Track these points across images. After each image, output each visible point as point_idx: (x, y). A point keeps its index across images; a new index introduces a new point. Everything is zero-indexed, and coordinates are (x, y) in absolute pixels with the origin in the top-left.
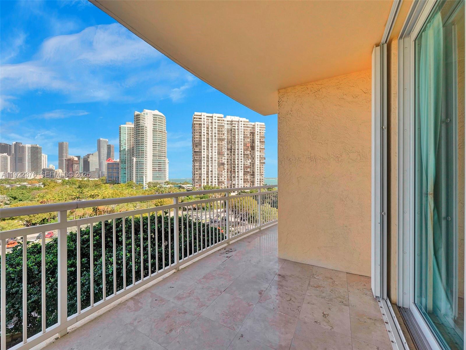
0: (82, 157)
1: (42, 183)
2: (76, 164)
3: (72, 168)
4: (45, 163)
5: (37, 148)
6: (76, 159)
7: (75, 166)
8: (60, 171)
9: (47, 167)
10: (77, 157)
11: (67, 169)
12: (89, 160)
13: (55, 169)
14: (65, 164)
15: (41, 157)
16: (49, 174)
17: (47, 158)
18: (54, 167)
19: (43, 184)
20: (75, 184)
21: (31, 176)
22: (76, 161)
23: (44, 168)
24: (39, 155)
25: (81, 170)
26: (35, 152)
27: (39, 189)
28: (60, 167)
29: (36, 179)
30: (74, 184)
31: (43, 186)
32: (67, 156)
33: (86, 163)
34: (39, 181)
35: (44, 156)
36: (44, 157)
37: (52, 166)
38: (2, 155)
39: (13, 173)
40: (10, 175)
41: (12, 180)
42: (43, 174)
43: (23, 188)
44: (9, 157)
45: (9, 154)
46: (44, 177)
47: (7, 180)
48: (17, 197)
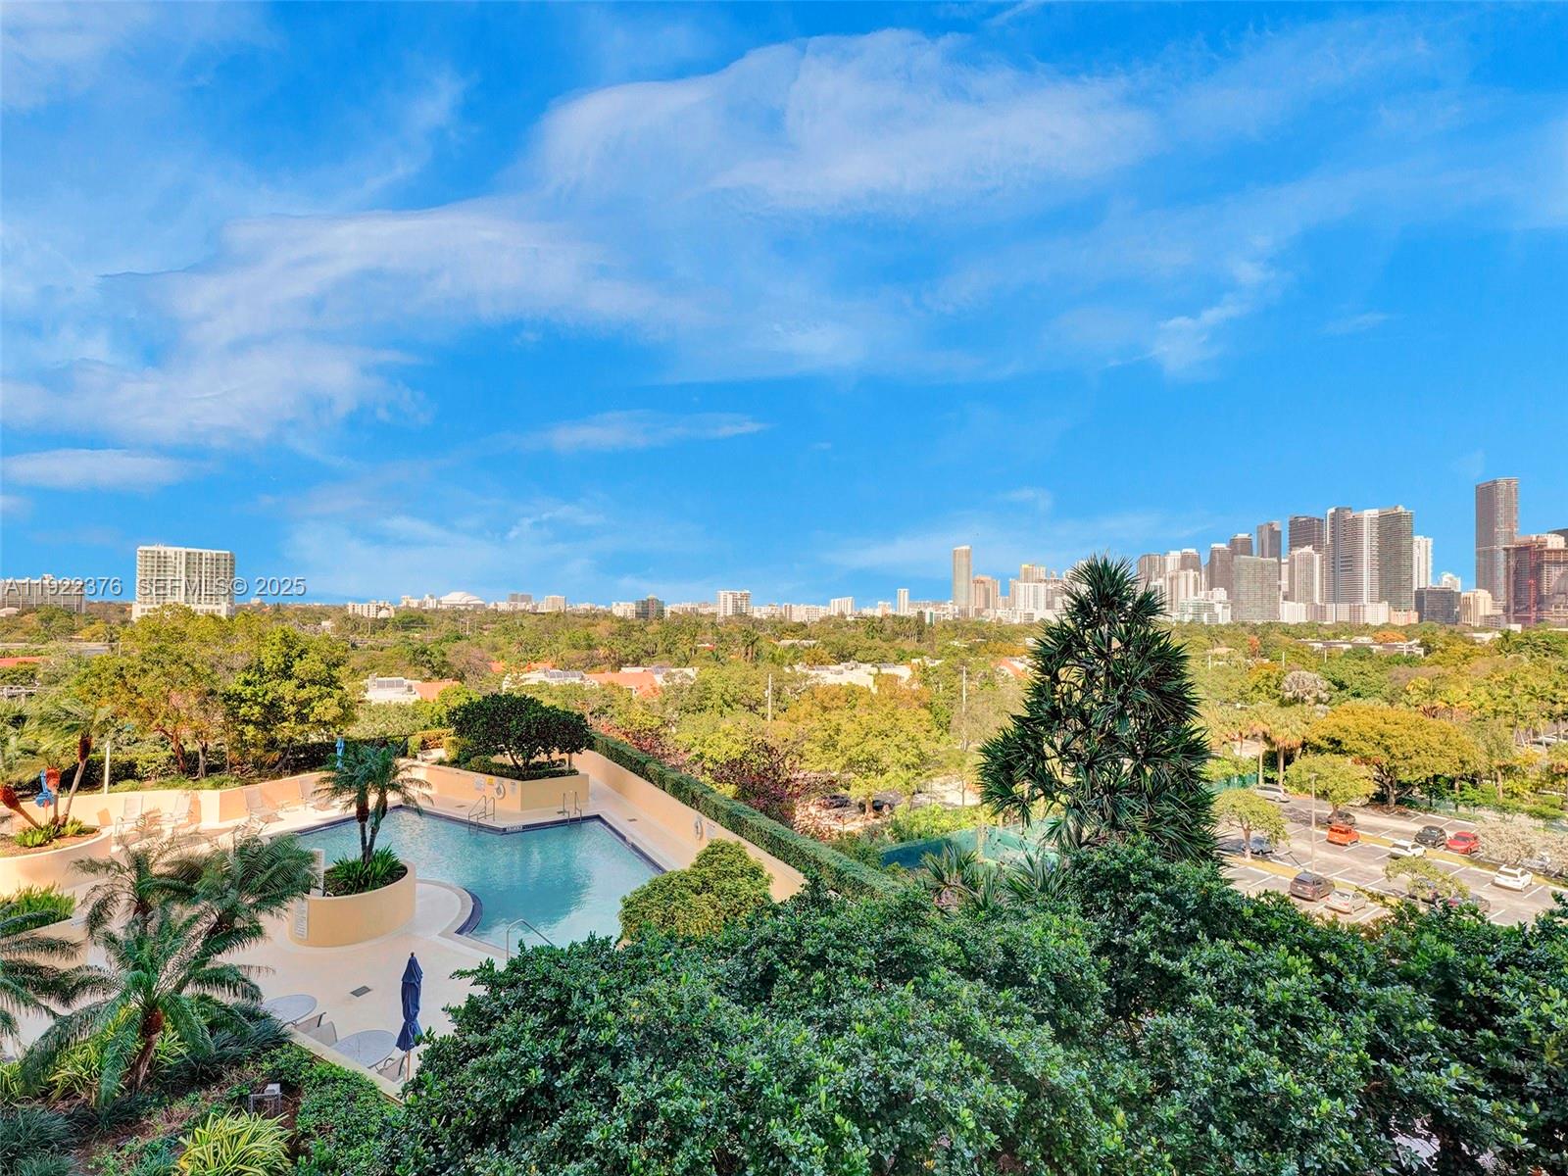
1: (1418, 641)
2: (1557, 563)
3: (1539, 581)
4: (1424, 572)
5: (1398, 517)
6: (1557, 542)
7: (1553, 575)
8: (1483, 594)
9: (1430, 584)
10: (1559, 533)
11: (1511, 588)
13: (1465, 589)
14: (1503, 566)
15: (1412, 549)
16: (1440, 606)
17: (1430, 548)
18: (1459, 580)
19: (1421, 645)
21: (1377, 613)
22: (1558, 551)
23: (1422, 586)
24: (1404, 542)
26: (1394, 534)
27: (1410, 661)
28: (1485, 581)
29: (1395, 627)
31: (1421, 651)
32: (1511, 534)
34: (1408, 632)
35: (1423, 545)
36: (1421, 548)
37: (1451, 579)
38: (1297, 552)
39: (1328, 606)
40: (1321, 612)
41: (1327, 627)
42: (1419, 608)
43: (1361, 654)
44: (1317, 557)
45: (1317, 549)
46: (1421, 619)
47: (1312, 629)
48: (1347, 683)
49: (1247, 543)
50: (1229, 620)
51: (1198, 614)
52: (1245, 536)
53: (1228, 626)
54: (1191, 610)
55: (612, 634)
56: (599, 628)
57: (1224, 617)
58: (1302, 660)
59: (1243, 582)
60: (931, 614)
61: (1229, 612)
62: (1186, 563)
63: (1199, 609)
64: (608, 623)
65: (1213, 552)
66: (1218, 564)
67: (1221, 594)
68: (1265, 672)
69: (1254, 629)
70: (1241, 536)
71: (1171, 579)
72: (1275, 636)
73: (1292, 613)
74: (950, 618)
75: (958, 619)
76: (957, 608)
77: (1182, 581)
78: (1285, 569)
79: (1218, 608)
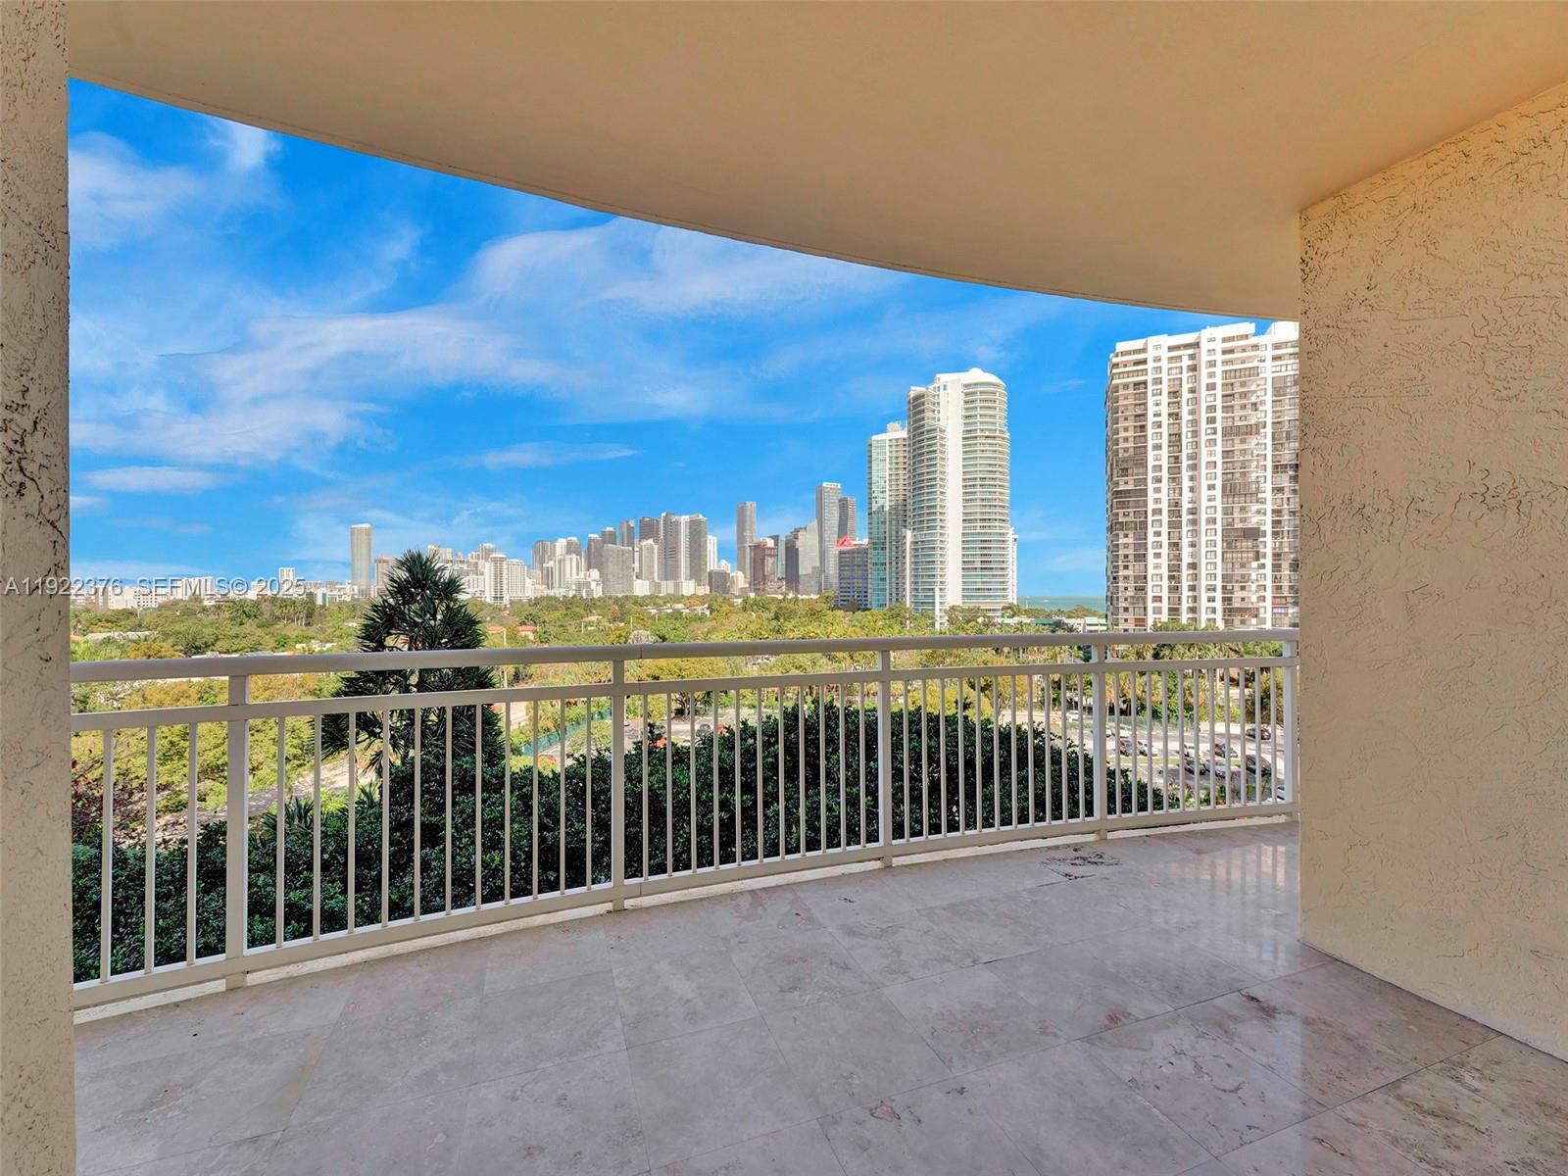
0: (783, 538)
1: (706, 605)
2: (771, 556)
3: (764, 566)
4: (713, 558)
5: (699, 522)
6: (770, 543)
7: (770, 561)
8: (740, 574)
9: (716, 568)
10: (772, 537)
11: (752, 571)
12: (798, 544)
13: (732, 572)
14: (748, 557)
15: (706, 544)
16: (719, 582)
17: (715, 544)
18: (729, 565)
19: (708, 608)
20: (767, 609)
21: (689, 588)
22: (771, 549)
23: (712, 568)
24: (702, 539)
25: (781, 572)
26: (697, 533)
27: (701, 619)
28: (741, 568)
29: (698, 596)
30: (765, 608)
31: (708, 613)
32: (752, 536)
33: (792, 553)
34: (702, 600)
36: (711, 544)
37: (726, 565)
38: (644, 543)
39: (662, 582)
40: (657, 587)
41: (661, 598)
42: (710, 584)
43: (676, 615)
44: (656, 547)
45: (656, 541)
46: (711, 591)
47: (652, 599)
48: (667, 636)
49: (613, 535)
50: (600, 594)
51: (579, 590)
52: (611, 529)
53: (599, 599)
54: (574, 587)
57: (598, 593)
58: (642, 622)
59: (611, 566)
60: (324, 595)
61: (600, 588)
62: (570, 549)
63: (580, 586)
65: (590, 540)
66: (593, 550)
67: (595, 574)
68: (618, 632)
69: (617, 600)
70: (608, 529)
71: (560, 562)
72: (629, 605)
73: (641, 588)
74: (349, 599)
75: (357, 600)
76: (356, 588)
77: (568, 562)
78: (637, 555)
79: (593, 585)
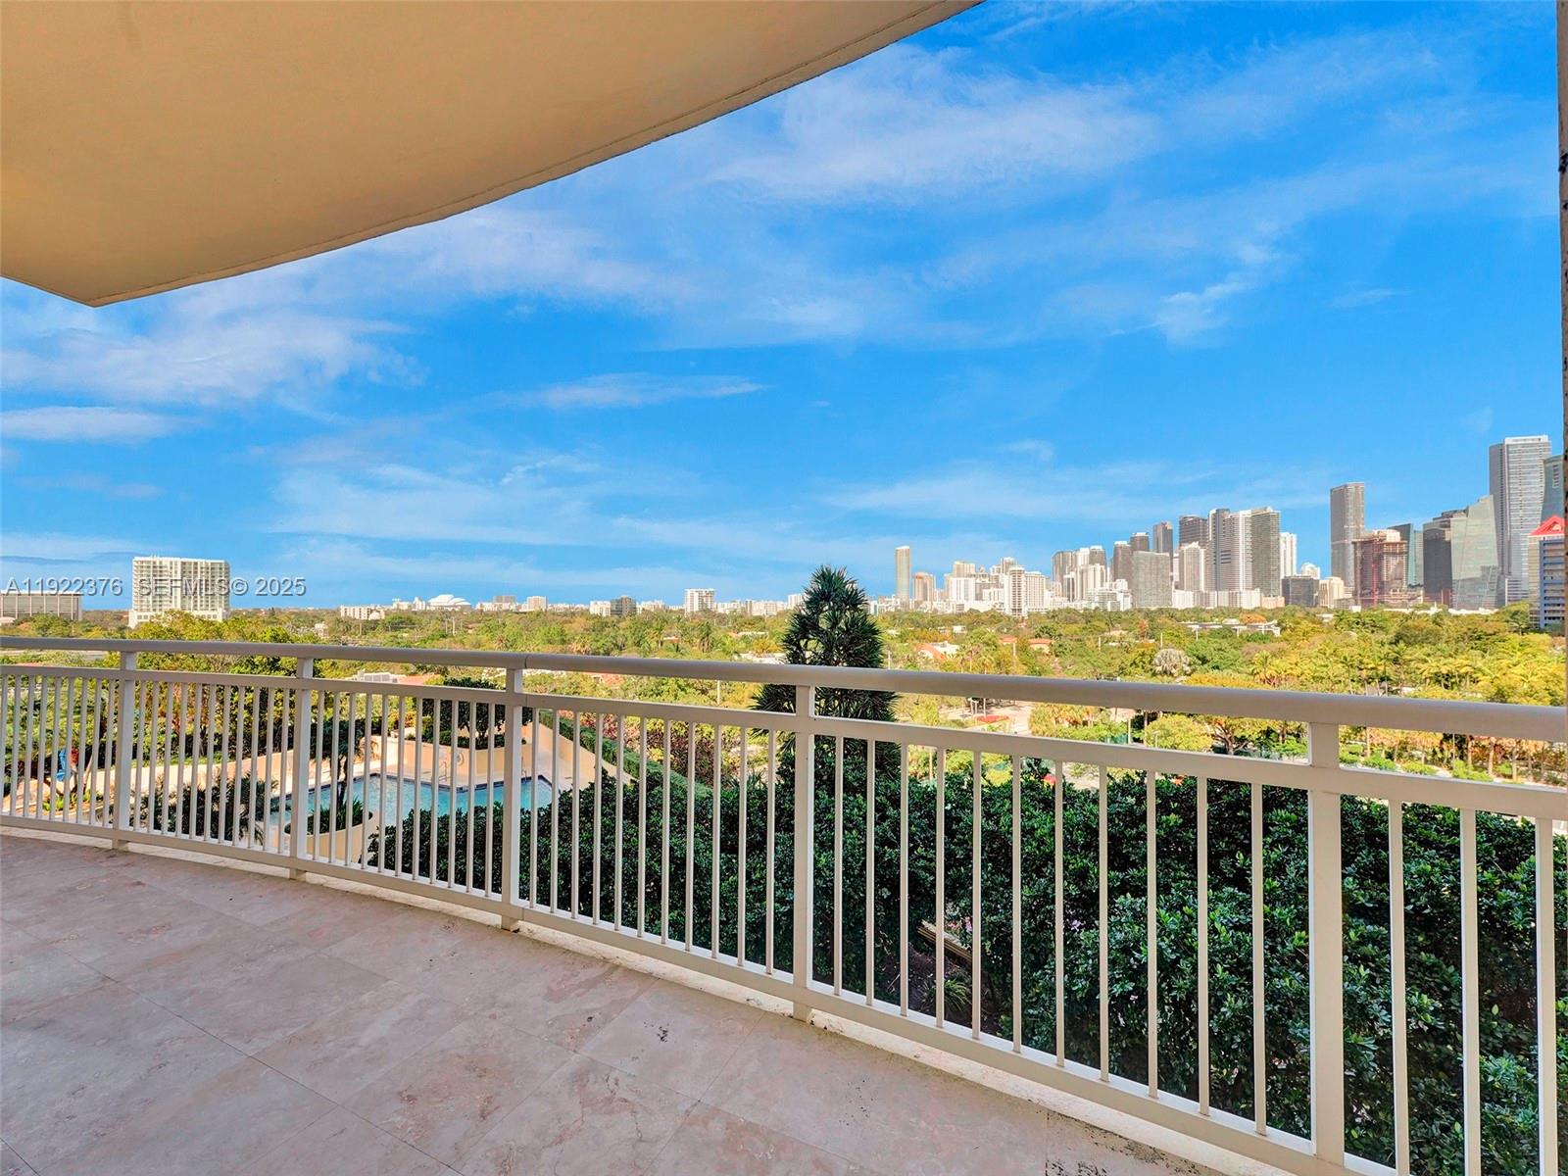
0: (1418, 526)
1: (1275, 622)
2: (1394, 554)
3: (1380, 569)
4: (1290, 560)
5: (1267, 517)
6: (1394, 537)
7: (1391, 565)
8: (1337, 581)
9: (1295, 573)
10: (1396, 528)
11: (1359, 576)
12: (1449, 535)
13: (1322, 578)
14: (1352, 557)
15: (1279, 544)
16: (1301, 592)
17: (1294, 543)
18: (1318, 570)
19: (1278, 625)
20: (1381, 628)
21: (1250, 599)
22: (1394, 544)
23: (1289, 574)
24: (1272, 538)
25: (1415, 572)
26: (1263, 529)
27: (1267, 637)
28: (1338, 569)
29: (1264, 610)
30: (1375, 627)
31: (1276, 631)
32: (1358, 530)
33: (1437, 549)
34: (1271, 614)
35: (1288, 540)
36: (1287, 543)
37: (1312, 569)
38: (1186, 547)
39: (1212, 593)
40: (1205, 598)
41: (1208, 612)
42: (1286, 593)
43: (1227, 633)
44: (1202, 551)
45: (1202, 545)
46: (1286, 603)
47: (1196, 614)
48: (1209, 658)
49: (1144, 540)
50: (1129, 606)
51: (1103, 603)
52: (1143, 534)
53: (1127, 612)
54: (1097, 599)
55: (587, 630)
56: (574, 625)
57: (1125, 604)
58: (1176, 639)
59: (1141, 573)
60: (875, 606)
61: (1129, 600)
62: (1093, 558)
63: (1104, 598)
64: (583, 620)
65: (1116, 549)
66: (1120, 559)
67: (1122, 584)
68: (1141, 650)
69: (1148, 614)
70: (1139, 534)
71: (1082, 573)
72: (1161, 620)
73: (1182, 600)
74: (893, 610)
75: (900, 611)
76: (898, 600)
77: (1091, 573)
78: (1176, 562)
79: (1120, 597)
